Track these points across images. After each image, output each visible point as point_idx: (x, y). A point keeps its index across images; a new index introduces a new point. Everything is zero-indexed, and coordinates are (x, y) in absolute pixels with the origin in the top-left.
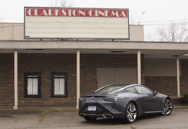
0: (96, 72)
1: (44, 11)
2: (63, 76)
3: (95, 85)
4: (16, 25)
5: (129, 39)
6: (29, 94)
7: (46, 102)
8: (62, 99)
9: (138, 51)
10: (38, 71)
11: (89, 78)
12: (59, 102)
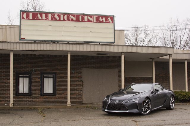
0: (82, 72)
1: (39, 15)
2: (52, 76)
3: (81, 84)
4: (9, 27)
5: (114, 43)
6: (20, 92)
7: (36, 100)
8: (51, 97)
9: (122, 54)
10: (29, 70)
11: (75, 78)
12: (48, 100)
